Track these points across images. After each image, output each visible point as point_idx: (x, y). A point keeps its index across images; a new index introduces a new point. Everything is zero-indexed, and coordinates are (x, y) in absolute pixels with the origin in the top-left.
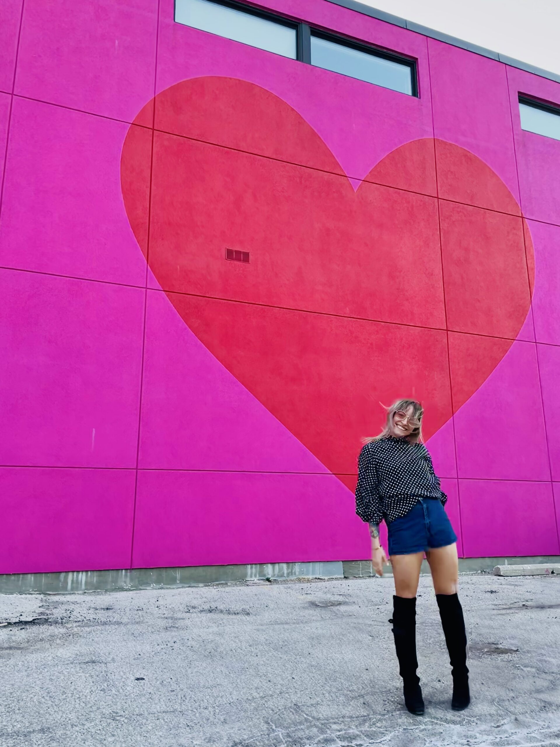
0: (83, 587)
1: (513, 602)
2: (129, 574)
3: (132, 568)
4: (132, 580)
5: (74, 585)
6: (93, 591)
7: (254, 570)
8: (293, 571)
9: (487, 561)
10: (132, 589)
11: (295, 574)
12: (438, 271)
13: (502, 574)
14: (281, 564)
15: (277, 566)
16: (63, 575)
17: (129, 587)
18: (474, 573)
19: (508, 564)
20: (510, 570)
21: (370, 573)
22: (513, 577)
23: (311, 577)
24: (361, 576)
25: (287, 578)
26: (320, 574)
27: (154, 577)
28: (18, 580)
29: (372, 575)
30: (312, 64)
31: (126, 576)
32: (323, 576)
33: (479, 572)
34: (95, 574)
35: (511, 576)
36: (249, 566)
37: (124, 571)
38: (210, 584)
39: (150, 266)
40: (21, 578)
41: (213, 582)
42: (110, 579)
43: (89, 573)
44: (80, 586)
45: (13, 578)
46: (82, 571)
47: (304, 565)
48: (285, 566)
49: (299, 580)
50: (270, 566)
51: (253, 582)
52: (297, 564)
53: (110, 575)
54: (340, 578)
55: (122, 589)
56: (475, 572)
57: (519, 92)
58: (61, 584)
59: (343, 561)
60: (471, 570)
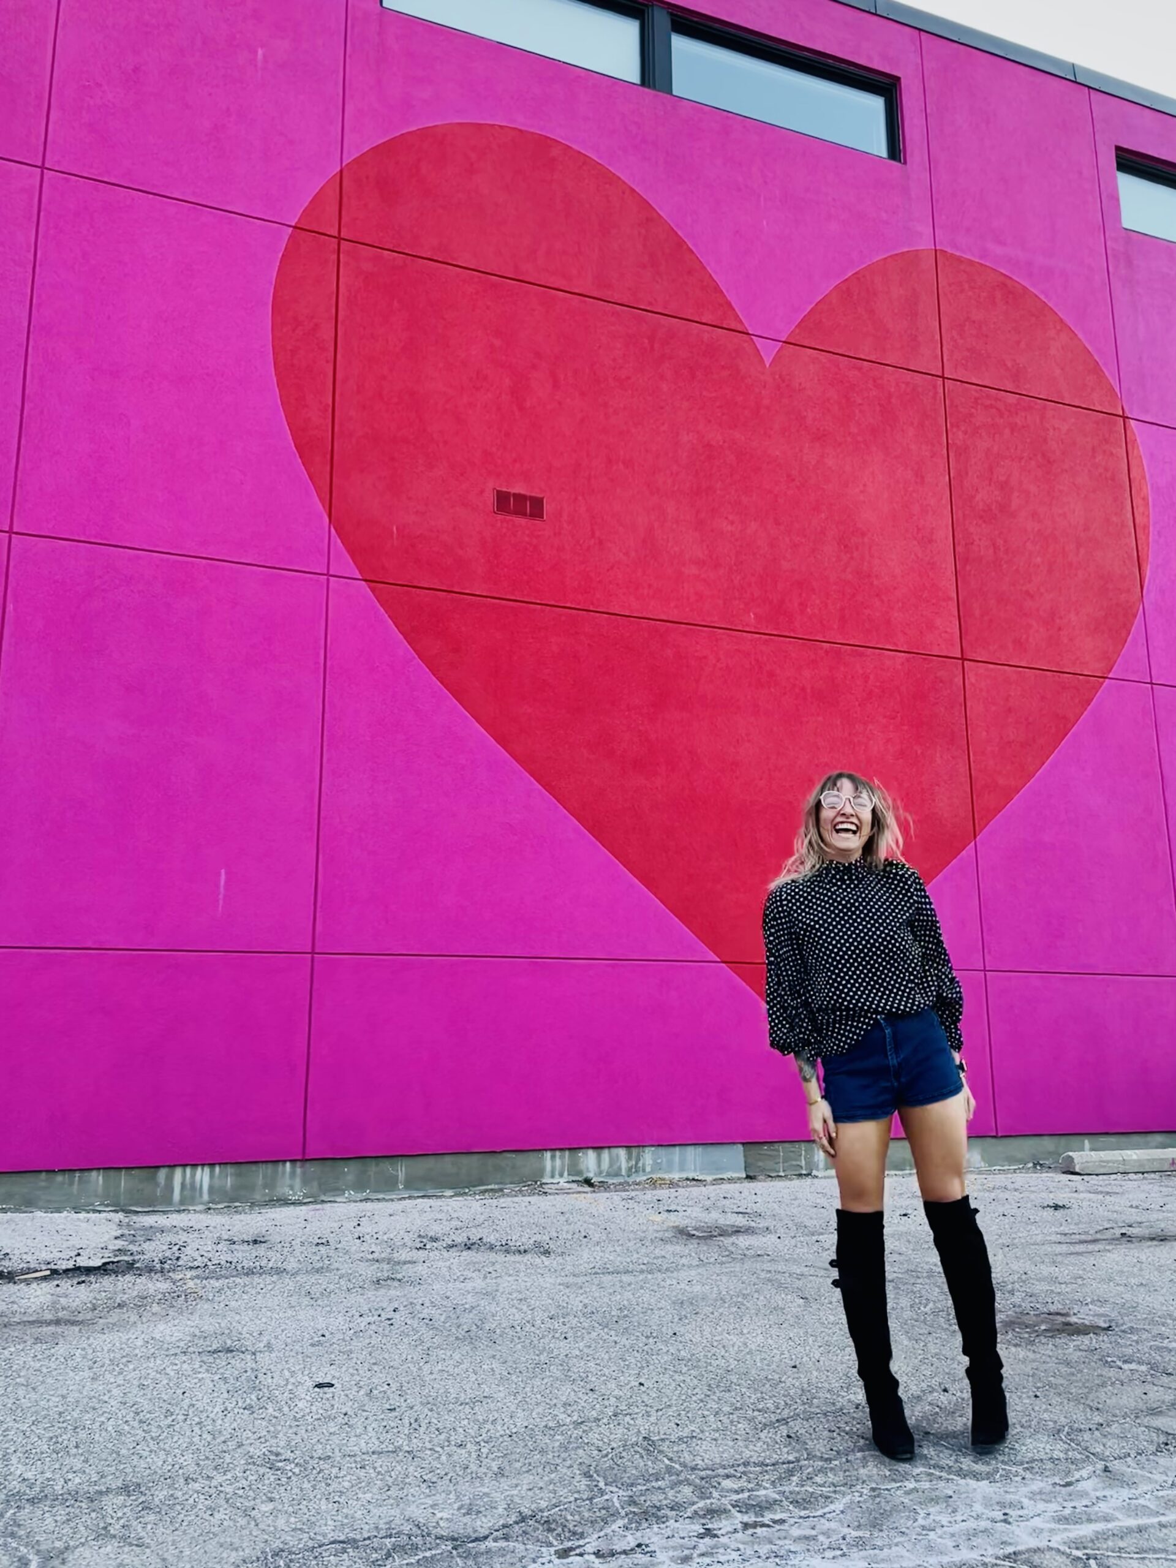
0: (206, 1197)
1: (1101, 1228)
2: (299, 1170)
3: (307, 1158)
4: (305, 1182)
5: (186, 1193)
6: (226, 1204)
7: (558, 1162)
8: (640, 1164)
9: (1048, 1144)
10: (305, 1201)
11: (644, 1170)
12: (943, 535)
13: (1077, 1170)
14: (615, 1151)
15: (605, 1154)
16: (162, 1173)
17: (300, 1196)
18: (1019, 1169)
19: (1092, 1150)
20: (1095, 1162)
21: (801, 1167)
22: (1101, 1177)
23: (676, 1176)
24: (782, 1174)
25: (627, 1179)
26: (695, 1170)
27: (350, 1178)
28: (71, 1184)
29: (804, 1172)
30: (674, 93)
31: (293, 1174)
32: (702, 1174)
33: (1030, 1165)
34: (230, 1169)
35: (1097, 1175)
36: (548, 1155)
37: (288, 1164)
38: (467, 1191)
39: (334, 528)
40: (77, 1178)
41: (474, 1186)
42: (260, 1181)
43: (217, 1169)
44: (198, 1194)
45: (59, 1178)
46: (203, 1165)
47: (662, 1151)
48: (622, 1153)
49: (653, 1184)
50: (591, 1155)
51: (556, 1186)
52: (647, 1150)
53: (260, 1174)
54: (739, 1179)
55: (285, 1202)
56: (1021, 1166)
57: (1118, 149)
58: (159, 1190)
59: (743, 1144)
60: (1011, 1160)
